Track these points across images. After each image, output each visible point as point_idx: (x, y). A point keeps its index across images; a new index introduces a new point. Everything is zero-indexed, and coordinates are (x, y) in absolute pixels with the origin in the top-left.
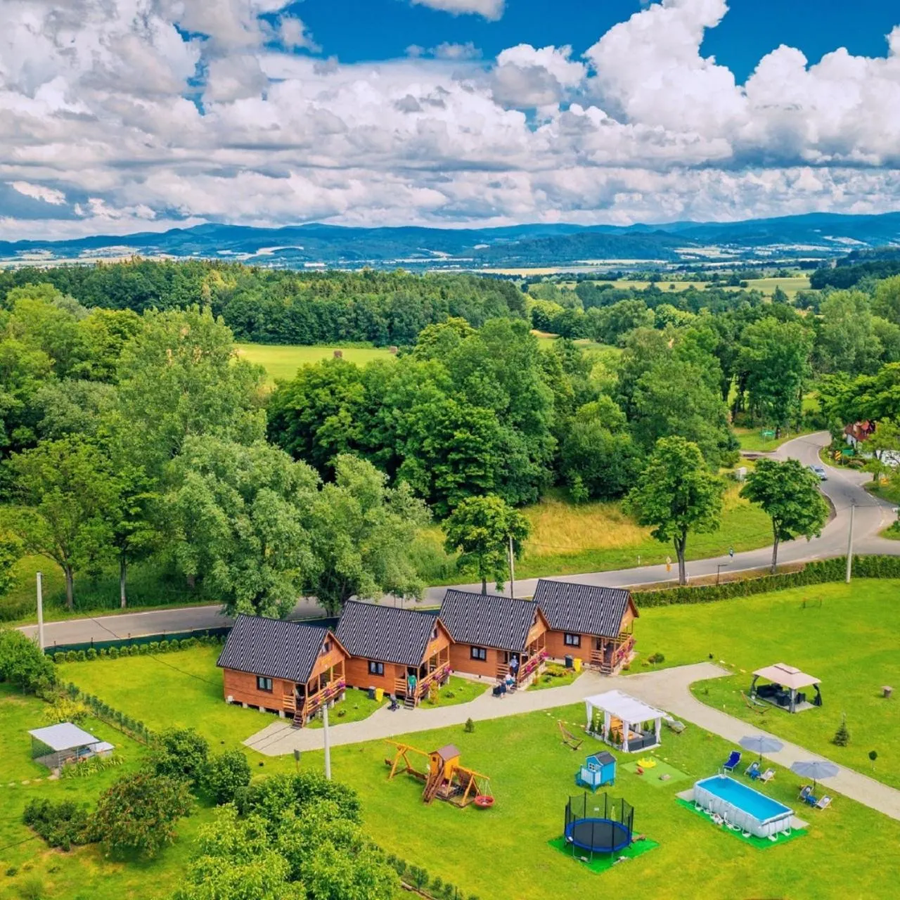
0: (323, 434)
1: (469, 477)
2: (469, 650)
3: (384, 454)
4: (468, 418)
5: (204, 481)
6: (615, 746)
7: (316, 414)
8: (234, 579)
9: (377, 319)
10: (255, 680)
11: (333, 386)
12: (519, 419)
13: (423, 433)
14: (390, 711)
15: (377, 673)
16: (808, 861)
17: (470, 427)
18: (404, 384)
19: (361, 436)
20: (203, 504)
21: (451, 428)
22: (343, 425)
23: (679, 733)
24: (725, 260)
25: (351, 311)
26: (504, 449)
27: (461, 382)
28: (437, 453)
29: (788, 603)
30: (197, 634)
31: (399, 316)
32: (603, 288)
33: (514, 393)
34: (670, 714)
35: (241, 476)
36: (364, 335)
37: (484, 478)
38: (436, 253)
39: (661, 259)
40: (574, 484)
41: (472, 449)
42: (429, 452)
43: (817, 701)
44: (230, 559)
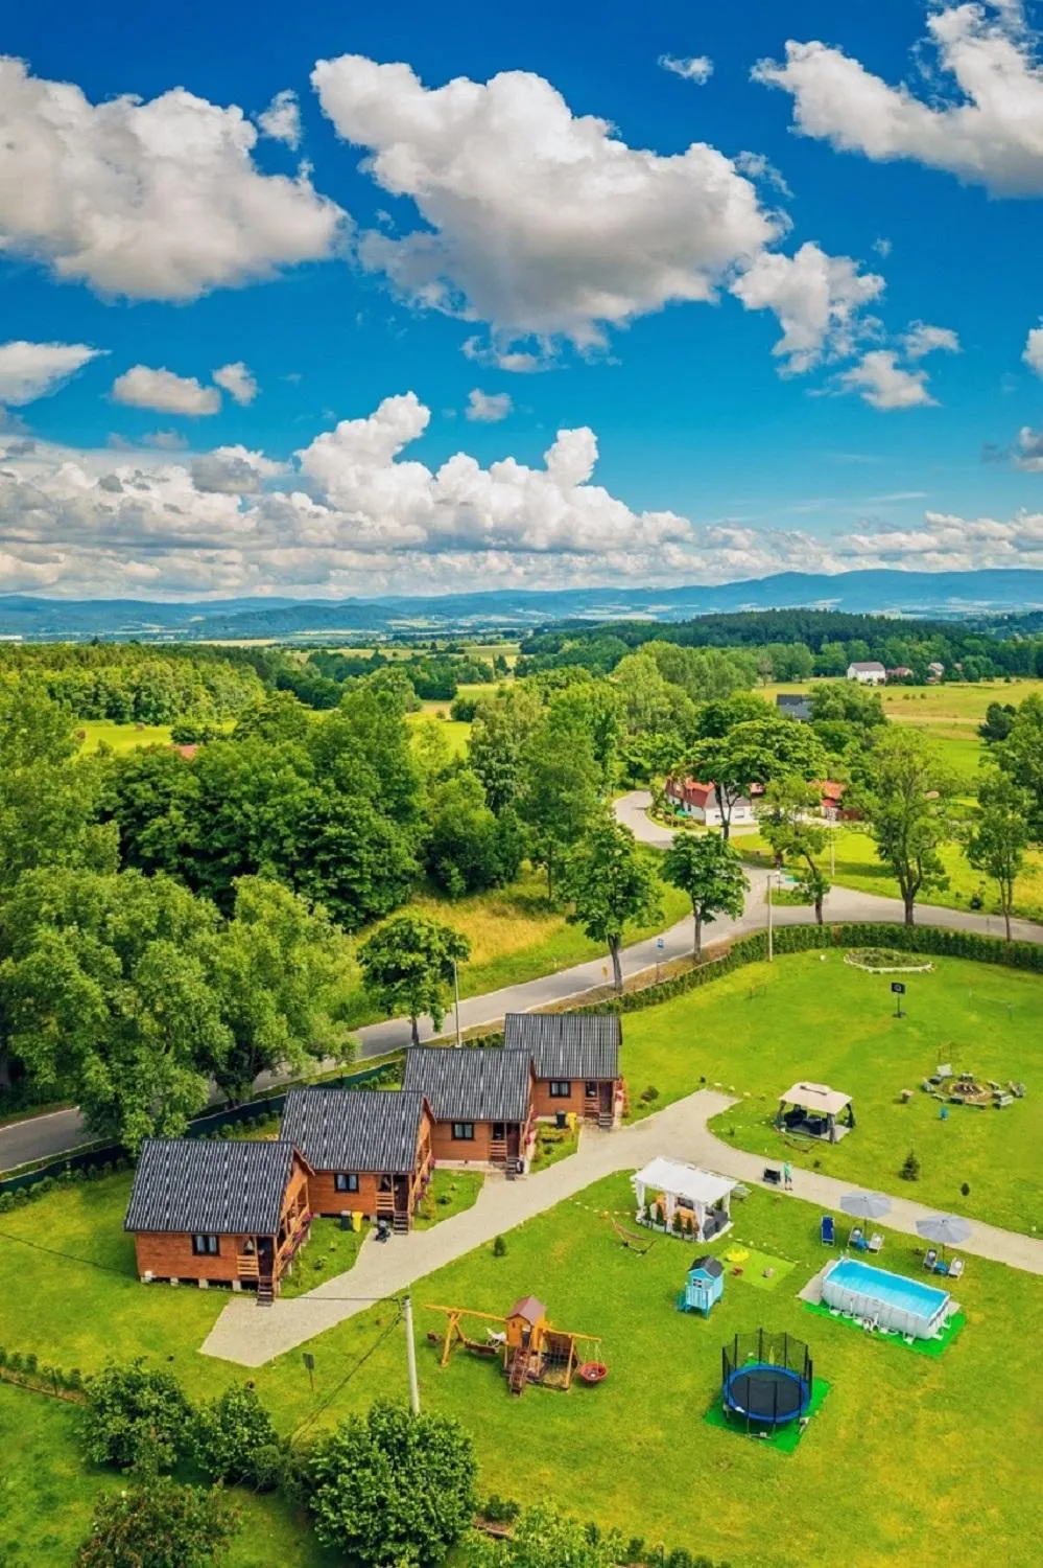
0: (145, 841)
1: (342, 882)
2: (449, 1127)
3: (232, 860)
4: (339, 809)
5: (62, 939)
6: (687, 1237)
7: (133, 815)
8: (115, 1080)
9: (122, 693)
10: (190, 1242)
11: (155, 778)
12: (392, 805)
13: (284, 831)
14: (378, 1243)
15: (347, 1190)
16: (994, 1361)
17: (341, 819)
18: (255, 771)
19: (197, 840)
20: (67, 975)
21: (318, 823)
22: (174, 827)
23: (741, 1200)
24: (433, 630)
25: (91, 686)
26: (380, 844)
27: (324, 766)
28: (299, 855)
29: (729, 995)
30: (54, 1170)
31: (147, 689)
32: (335, 656)
33: (384, 774)
34: (741, 1182)
35: (117, 922)
36: (103, 712)
37: (360, 881)
38: (148, 625)
39: (374, 629)
40: (451, 877)
41: (345, 847)
42: (292, 854)
43: (850, 1123)
44: (103, 1051)
